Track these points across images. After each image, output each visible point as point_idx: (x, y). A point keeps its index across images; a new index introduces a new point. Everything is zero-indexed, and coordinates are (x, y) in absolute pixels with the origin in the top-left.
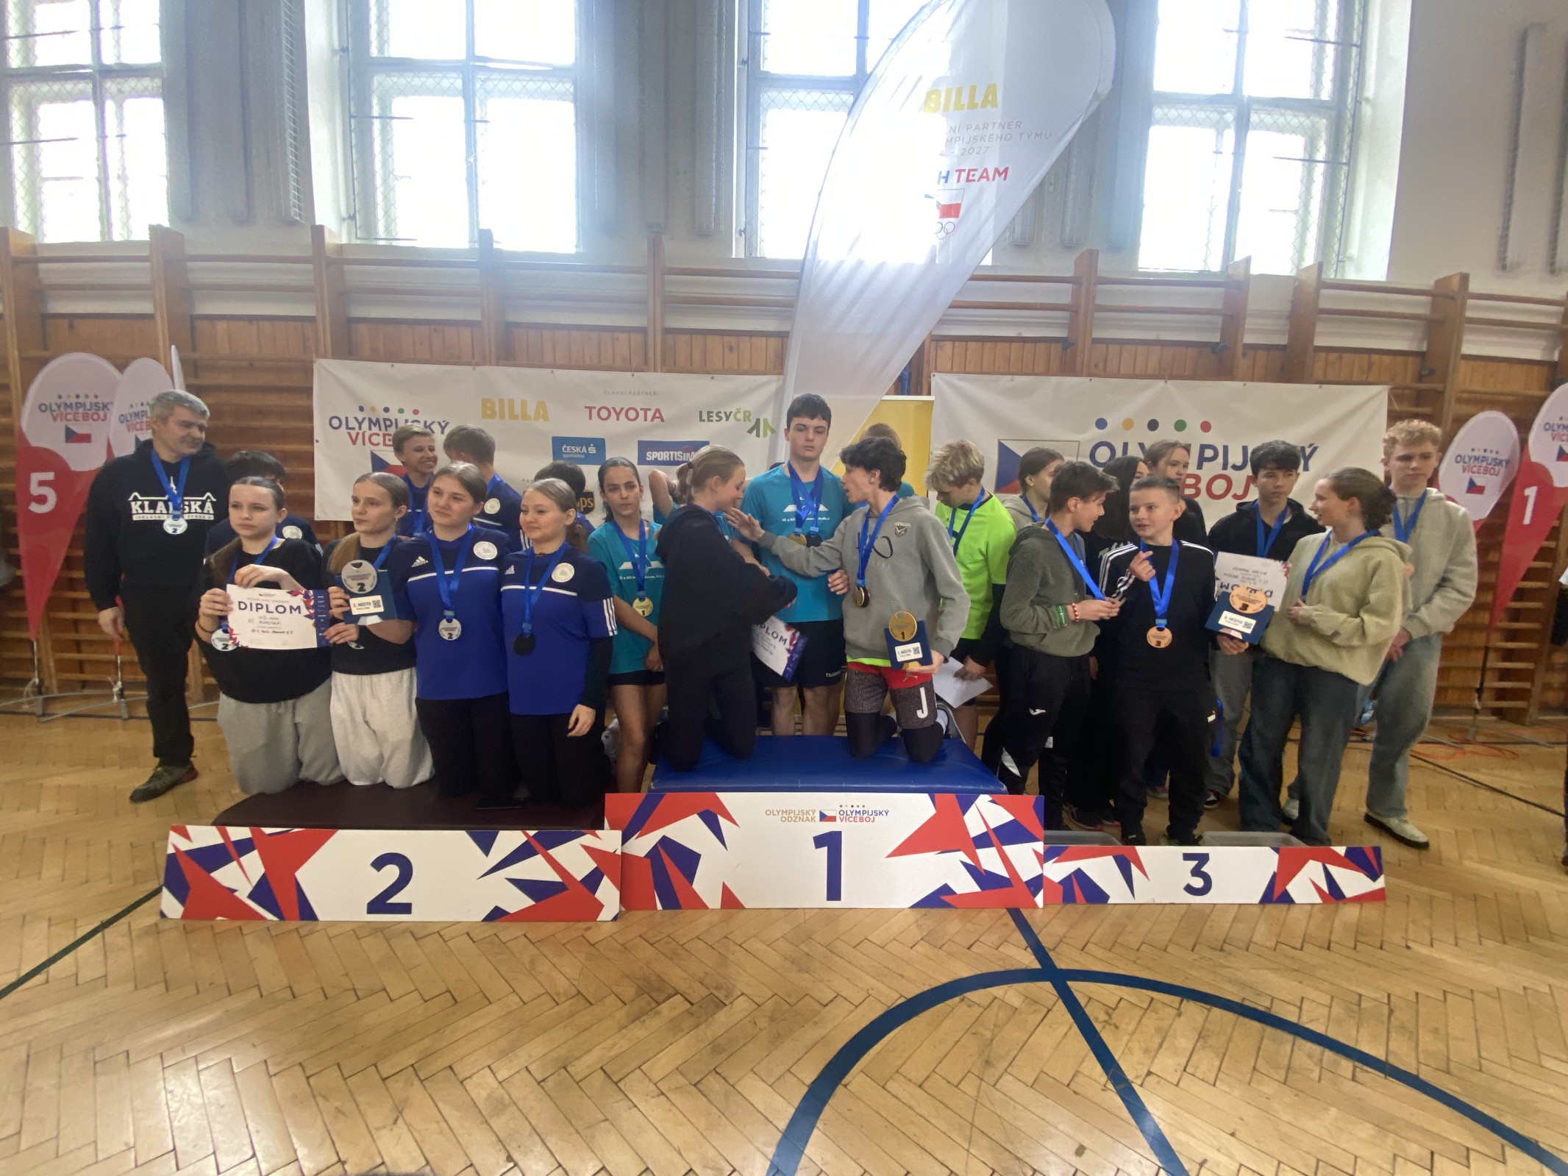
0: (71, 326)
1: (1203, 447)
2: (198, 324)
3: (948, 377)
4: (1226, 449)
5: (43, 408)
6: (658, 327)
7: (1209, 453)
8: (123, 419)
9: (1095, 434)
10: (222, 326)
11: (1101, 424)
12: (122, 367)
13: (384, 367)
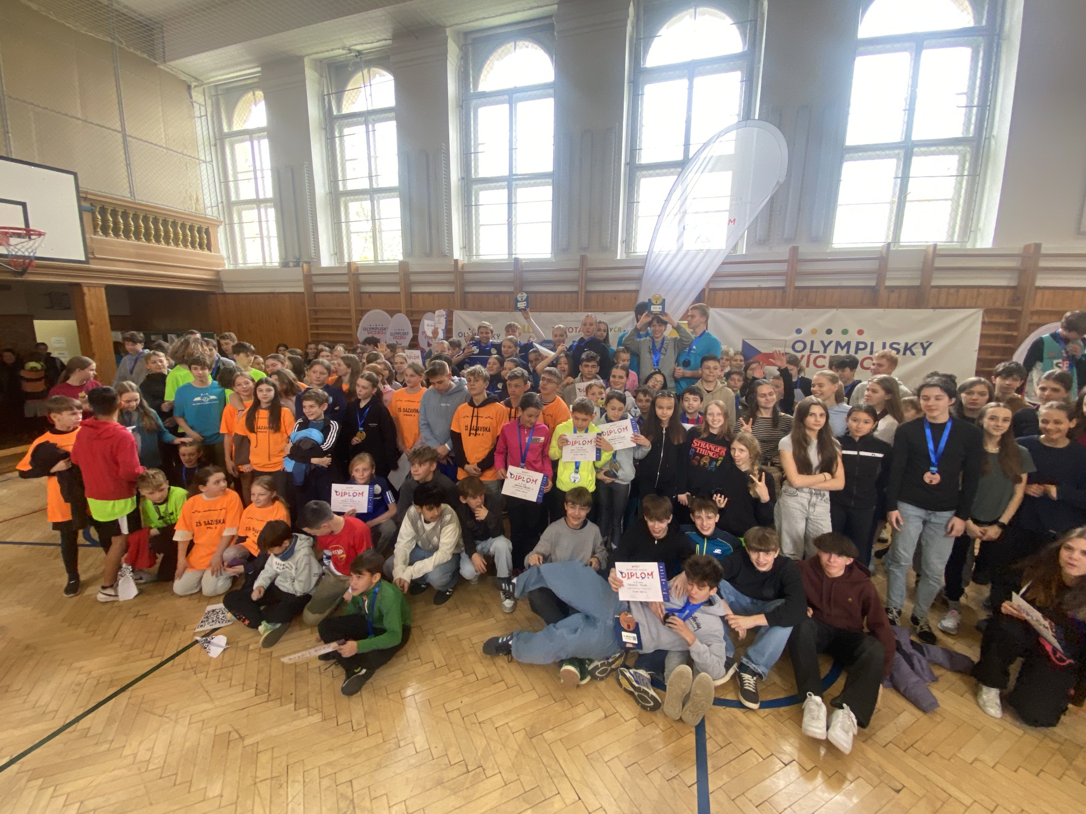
0: (370, 296)
1: (858, 343)
2: (413, 295)
3: (718, 310)
4: (872, 344)
5: (365, 329)
6: (583, 290)
7: (861, 346)
8: (391, 334)
9: (795, 336)
10: (421, 296)
11: (799, 331)
12: (392, 316)
13: (478, 313)
